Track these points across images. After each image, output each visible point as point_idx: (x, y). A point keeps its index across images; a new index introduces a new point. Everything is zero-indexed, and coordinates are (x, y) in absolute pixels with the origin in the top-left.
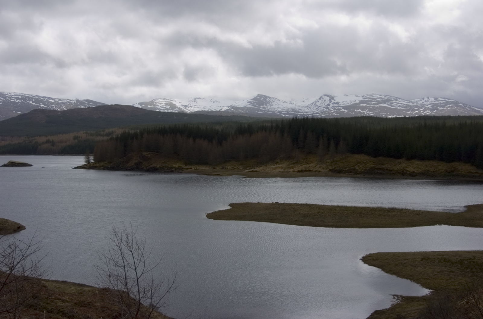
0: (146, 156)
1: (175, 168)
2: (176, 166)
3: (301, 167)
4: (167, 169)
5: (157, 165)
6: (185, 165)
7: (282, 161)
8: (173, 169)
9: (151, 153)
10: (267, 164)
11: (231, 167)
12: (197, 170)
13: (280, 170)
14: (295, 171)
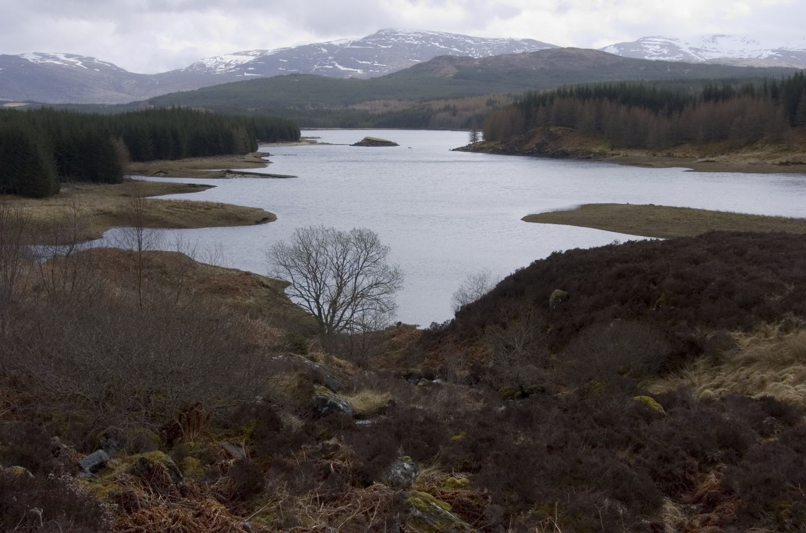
0: (555, 133)
1: (595, 153)
2: (597, 149)
3: (789, 157)
4: (583, 155)
5: (568, 148)
6: (610, 149)
7: (764, 146)
8: (591, 155)
9: (562, 128)
10: (739, 151)
11: (681, 154)
12: (628, 158)
13: (753, 161)
14: (776, 163)
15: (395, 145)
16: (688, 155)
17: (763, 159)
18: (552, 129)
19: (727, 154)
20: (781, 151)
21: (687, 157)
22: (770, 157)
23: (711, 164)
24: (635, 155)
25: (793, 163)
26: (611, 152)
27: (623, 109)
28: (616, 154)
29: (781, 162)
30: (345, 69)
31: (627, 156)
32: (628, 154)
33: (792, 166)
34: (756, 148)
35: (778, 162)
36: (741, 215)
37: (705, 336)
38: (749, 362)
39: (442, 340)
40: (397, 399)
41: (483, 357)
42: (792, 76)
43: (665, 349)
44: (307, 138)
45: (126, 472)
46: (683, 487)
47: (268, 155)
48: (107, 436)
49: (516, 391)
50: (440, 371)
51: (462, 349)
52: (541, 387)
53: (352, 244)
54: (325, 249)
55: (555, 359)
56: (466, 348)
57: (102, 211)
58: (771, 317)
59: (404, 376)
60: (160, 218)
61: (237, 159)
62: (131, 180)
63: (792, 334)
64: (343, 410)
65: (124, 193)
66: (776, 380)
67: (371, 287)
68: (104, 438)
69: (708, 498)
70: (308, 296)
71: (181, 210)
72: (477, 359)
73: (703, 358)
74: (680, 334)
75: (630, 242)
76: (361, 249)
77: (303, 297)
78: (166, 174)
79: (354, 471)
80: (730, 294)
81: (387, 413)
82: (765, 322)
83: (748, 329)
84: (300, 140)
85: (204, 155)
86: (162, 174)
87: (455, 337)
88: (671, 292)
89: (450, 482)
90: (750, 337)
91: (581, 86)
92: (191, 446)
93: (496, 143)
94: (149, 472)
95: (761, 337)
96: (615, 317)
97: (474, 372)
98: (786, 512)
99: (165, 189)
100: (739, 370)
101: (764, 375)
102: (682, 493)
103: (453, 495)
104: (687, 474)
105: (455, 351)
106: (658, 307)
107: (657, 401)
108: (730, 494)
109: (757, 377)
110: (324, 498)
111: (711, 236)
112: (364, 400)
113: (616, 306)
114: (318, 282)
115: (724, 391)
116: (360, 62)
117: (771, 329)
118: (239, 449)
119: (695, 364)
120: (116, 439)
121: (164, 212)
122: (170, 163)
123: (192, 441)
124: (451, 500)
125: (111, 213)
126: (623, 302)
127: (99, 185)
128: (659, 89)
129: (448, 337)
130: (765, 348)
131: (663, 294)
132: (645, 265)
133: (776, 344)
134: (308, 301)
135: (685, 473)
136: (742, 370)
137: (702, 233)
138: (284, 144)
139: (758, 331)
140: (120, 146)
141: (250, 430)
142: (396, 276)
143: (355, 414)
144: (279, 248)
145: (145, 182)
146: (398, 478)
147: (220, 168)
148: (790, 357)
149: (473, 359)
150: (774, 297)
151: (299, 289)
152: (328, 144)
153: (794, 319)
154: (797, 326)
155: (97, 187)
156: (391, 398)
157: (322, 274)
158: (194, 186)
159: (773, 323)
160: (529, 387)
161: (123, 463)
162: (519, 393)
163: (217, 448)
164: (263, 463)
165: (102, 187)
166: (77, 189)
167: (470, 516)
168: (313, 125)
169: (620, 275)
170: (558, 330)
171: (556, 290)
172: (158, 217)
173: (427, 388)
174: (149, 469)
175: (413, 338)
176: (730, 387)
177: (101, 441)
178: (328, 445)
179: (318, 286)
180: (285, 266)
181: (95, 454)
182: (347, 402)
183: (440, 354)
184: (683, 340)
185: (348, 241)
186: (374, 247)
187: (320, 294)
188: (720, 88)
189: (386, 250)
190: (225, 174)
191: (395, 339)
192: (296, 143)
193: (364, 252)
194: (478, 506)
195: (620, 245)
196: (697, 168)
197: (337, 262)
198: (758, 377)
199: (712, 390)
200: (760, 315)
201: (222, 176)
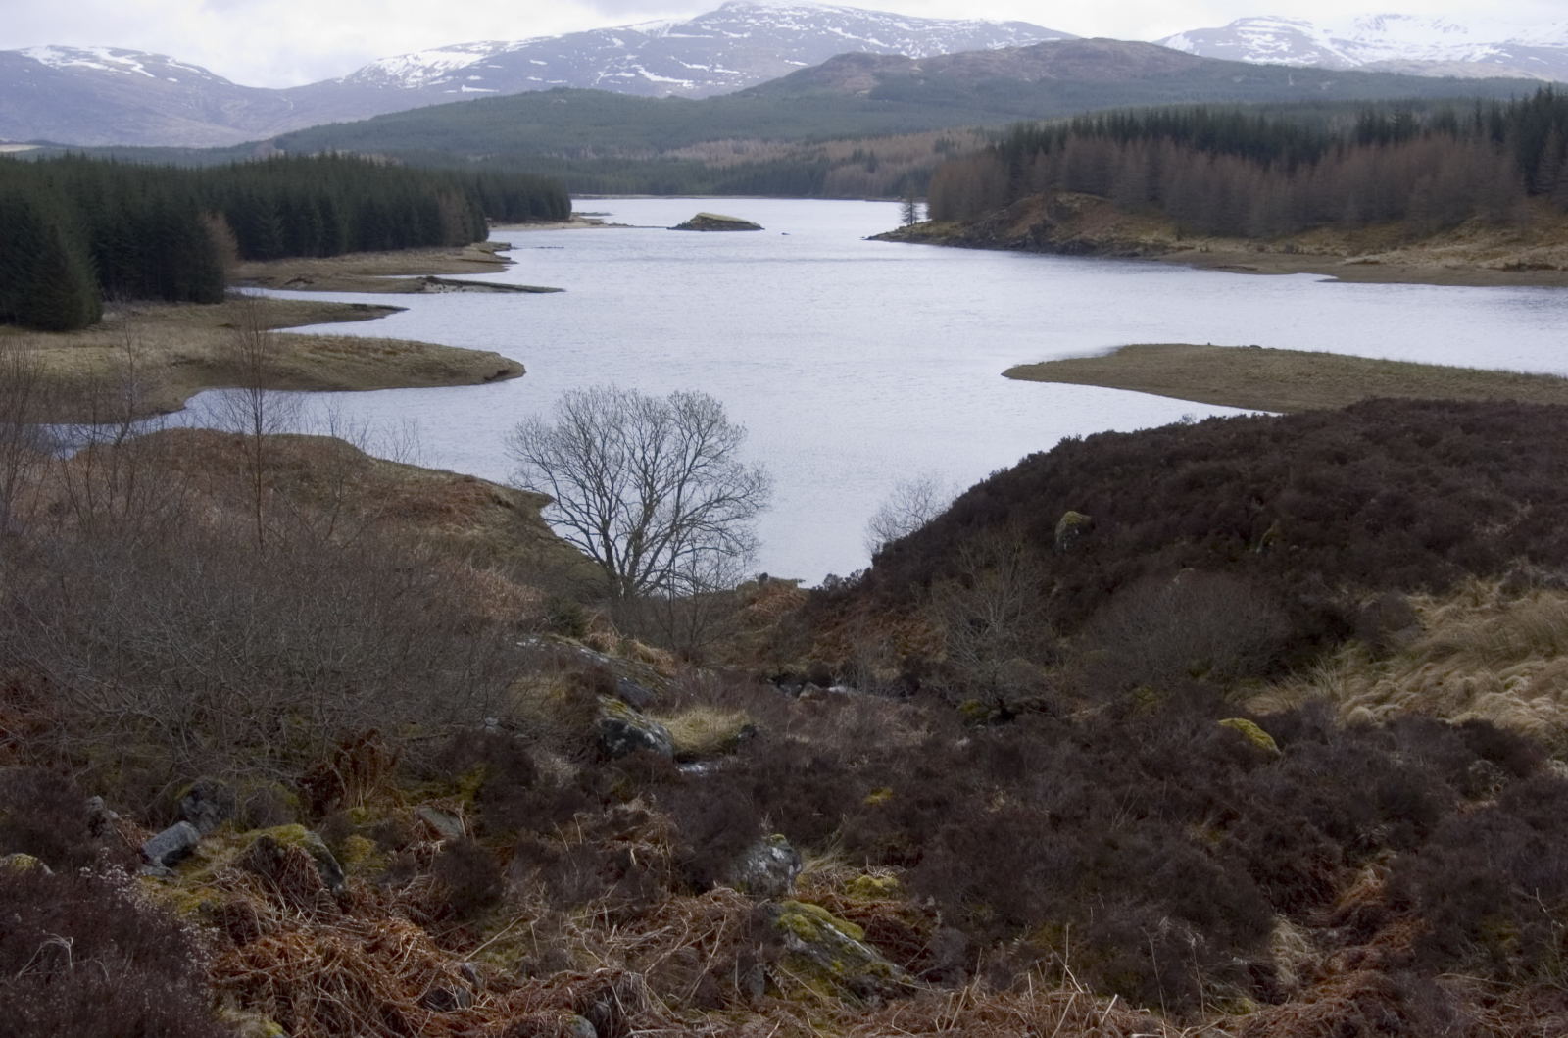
0: (1068, 205)
1: (1145, 245)
2: (1149, 239)
3: (1523, 254)
4: (1123, 248)
5: (1094, 235)
6: (1175, 238)
7: (1475, 233)
8: (1139, 249)
9: (1083, 196)
10: (1427, 242)
11: (1312, 249)
12: (1208, 254)
13: (1453, 262)
14: (1497, 266)
15: (756, 228)
16: (1327, 249)
17: (1472, 259)
18: (1063, 198)
19: (1405, 249)
20: (1509, 242)
21: (1325, 253)
22: (1487, 254)
23: (1372, 267)
24: (1223, 249)
25: (1530, 267)
26: (1177, 244)
27: (1202, 159)
28: (1186, 248)
29: (1507, 264)
30: (659, 79)
31: (1208, 251)
32: (1212, 246)
33: (1529, 273)
34: (1460, 237)
35: (1502, 265)
36: (1428, 369)
37: (1358, 602)
38: (1443, 652)
39: (846, 608)
40: (759, 724)
41: (926, 643)
42: (1532, 96)
43: (1280, 628)
44: (584, 214)
45: (233, 866)
46: (1313, 895)
47: (508, 247)
48: (195, 795)
49: (990, 708)
50: (843, 669)
51: (886, 626)
52: (1040, 701)
53: (672, 422)
54: (620, 430)
55: (1066, 646)
56: (893, 624)
57: (183, 357)
58: (1484, 565)
59: (774, 679)
60: (298, 371)
61: (447, 255)
62: (239, 297)
63: (1524, 599)
64: (654, 746)
65: (226, 321)
66: (1495, 688)
67: (709, 505)
68: (190, 799)
69: (1361, 916)
70: (586, 523)
71: (338, 355)
72: (915, 646)
73: (1353, 647)
74: (1309, 598)
75: (1212, 419)
76: (689, 430)
77: (577, 525)
78: (308, 284)
79: (676, 862)
80: (1407, 521)
81: (739, 751)
82: (1474, 576)
83: (1441, 589)
84: (571, 218)
85: (383, 248)
86: (302, 285)
87: (872, 603)
88: (1292, 517)
89: (861, 885)
90: (1443, 604)
91: (1120, 114)
92: (359, 815)
93: (954, 224)
94: (278, 866)
95: (1464, 606)
96: (1184, 566)
97: (908, 672)
98: (1511, 942)
99: (308, 315)
100: (1422, 668)
101: (1471, 679)
102: (1311, 906)
103: (867, 909)
104: (1320, 870)
105: (873, 631)
106: (1266, 545)
107: (1264, 729)
108: (1404, 909)
109: (1456, 681)
110: (618, 916)
111: (1369, 409)
112: (696, 725)
113: (1184, 543)
114: (605, 495)
115: (1394, 709)
116: (688, 66)
117: (1486, 589)
118: (454, 820)
119: (1337, 656)
120: (214, 801)
121: (306, 359)
122: (316, 262)
123: (361, 806)
124: (864, 920)
125: (201, 360)
126: (1200, 535)
127: (177, 305)
128: (1270, 120)
129: (859, 603)
130: (1474, 625)
131: (1277, 522)
132: (1241, 465)
133: (1494, 619)
134: (587, 533)
135: (1316, 867)
136: (1427, 669)
137: (1353, 402)
138: (539, 226)
139: (1459, 593)
140: (219, 230)
141: (474, 784)
142: (757, 484)
143: (677, 752)
144: (530, 429)
145: (269, 300)
146: (762, 876)
147: (415, 273)
148: (1521, 644)
149: (907, 646)
150: (1491, 526)
151: (570, 510)
152: (625, 226)
153: (1531, 570)
154: (1535, 582)
155: (174, 309)
156: (747, 721)
157: (613, 480)
158: (363, 307)
159: (1489, 578)
160: (1016, 701)
161: (226, 848)
162: (996, 712)
163: (410, 818)
164: (498, 848)
165: (184, 310)
166: (134, 313)
167: (901, 950)
168: (596, 189)
169: (1192, 484)
170: (1072, 589)
171: (1070, 513)
172: (293, 370)
173: (817, 702)
174: (278, 860)
175: (790, 605)
176: (1406, 701)
177: (185, 805)
178: (625, 812)
179: (607, 503)
180: (543, 464)
181: (173, 830)
182: (662, 730)
183: (843, 637)
184: (1314, 609)
185: (665, 415)
186: (716, 427)
187: (610, 518)
188: (1390, 119)
189: (737, 435)
190: (425, 284)
191: (755, 607)
192: (562, 225)
193: (695, 437)
194: (916, 930)
195: (1193, 426)
196: (1345, 276)
197: (643, 458)
198: (1459, 682)
199: (1370, 708)
200: (1465, 562)
201: (419, 289)
